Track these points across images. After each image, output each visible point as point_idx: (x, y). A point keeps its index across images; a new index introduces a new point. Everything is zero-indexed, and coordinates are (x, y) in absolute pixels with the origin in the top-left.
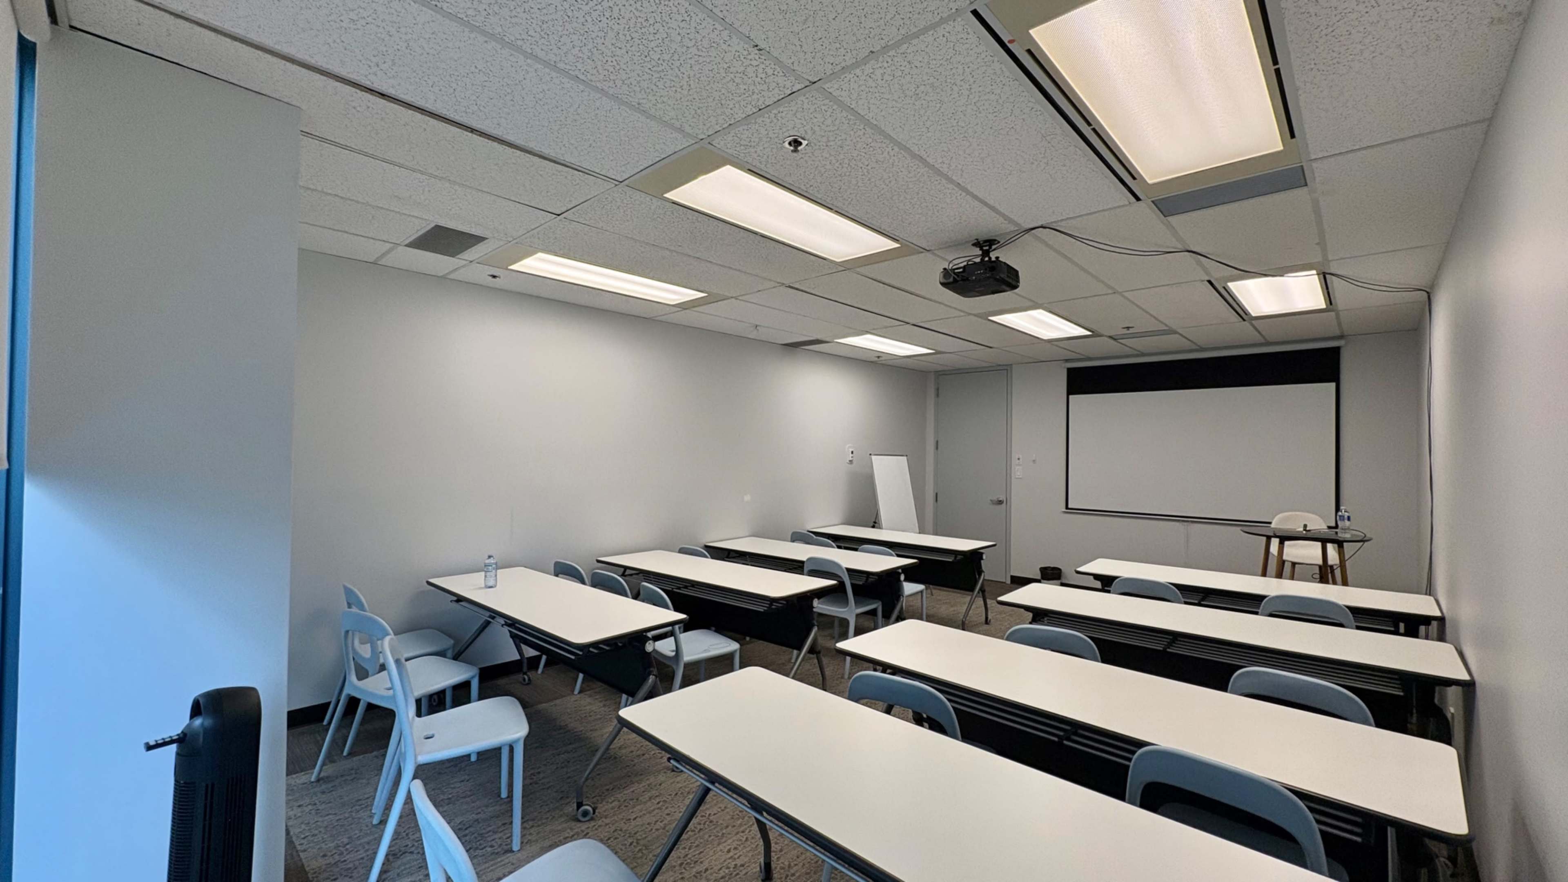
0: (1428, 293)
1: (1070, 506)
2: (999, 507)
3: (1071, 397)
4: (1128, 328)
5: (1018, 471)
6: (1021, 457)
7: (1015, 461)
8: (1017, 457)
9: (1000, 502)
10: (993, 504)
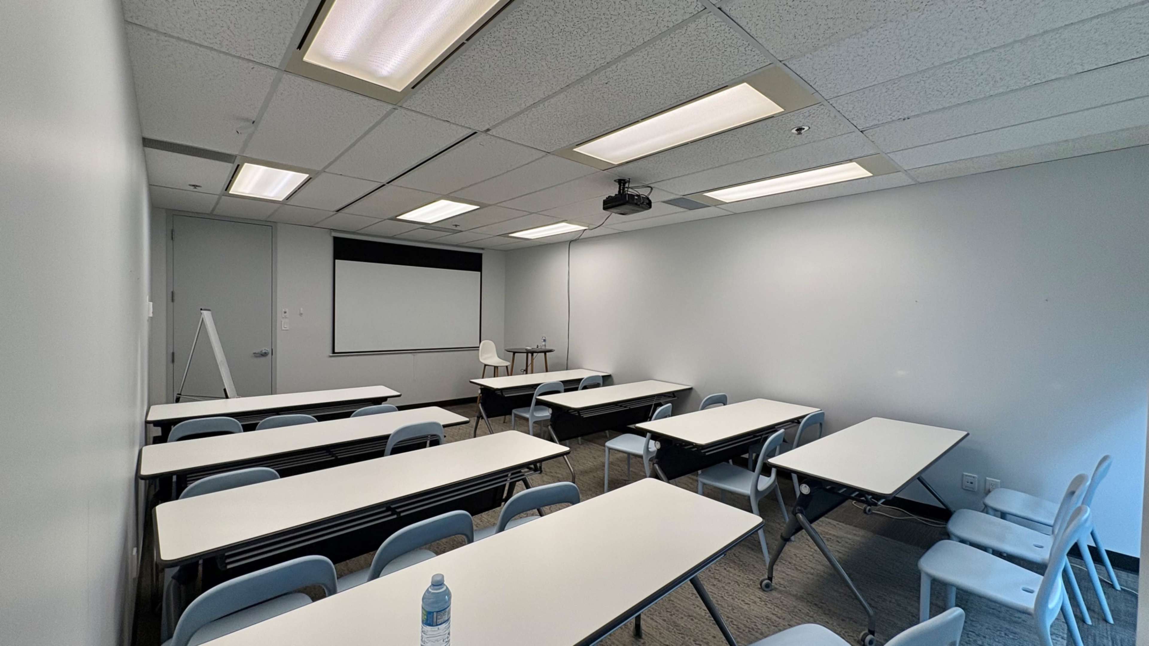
0: (570, 242)
1: (336, 351)
2: (263, 359)
3: (336, 261)
4: (456, 226)
5: (284, 324)
6: (287, 310)
7: (280, 315)
8: (284, 310)
9: (265, 355)
10: (256, 357)
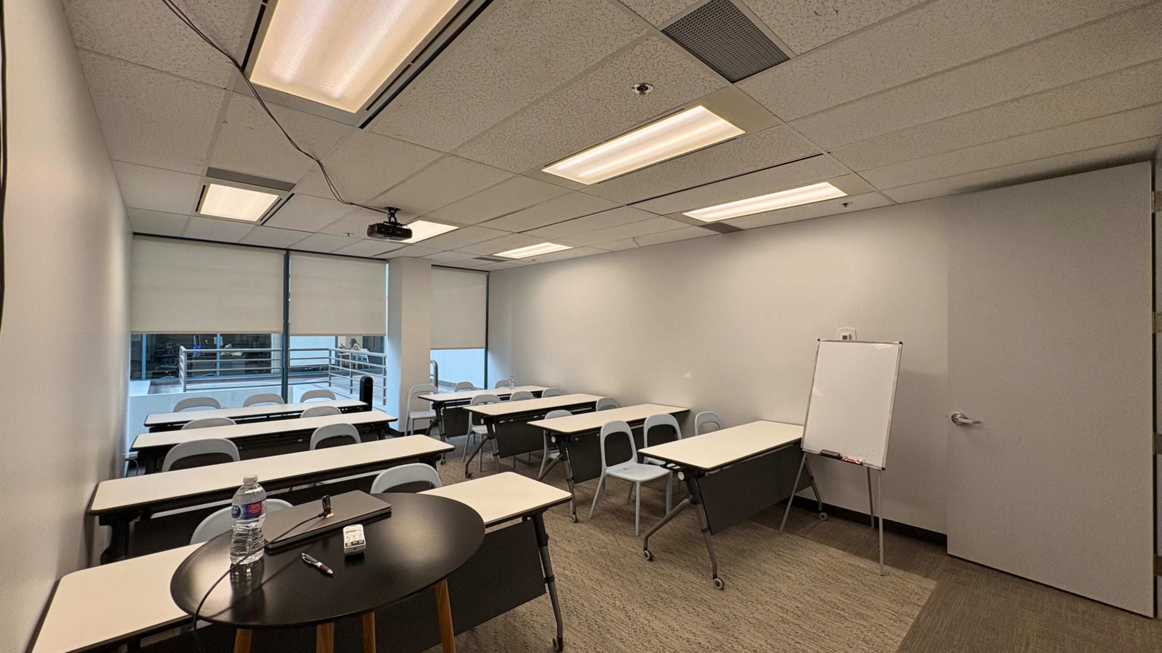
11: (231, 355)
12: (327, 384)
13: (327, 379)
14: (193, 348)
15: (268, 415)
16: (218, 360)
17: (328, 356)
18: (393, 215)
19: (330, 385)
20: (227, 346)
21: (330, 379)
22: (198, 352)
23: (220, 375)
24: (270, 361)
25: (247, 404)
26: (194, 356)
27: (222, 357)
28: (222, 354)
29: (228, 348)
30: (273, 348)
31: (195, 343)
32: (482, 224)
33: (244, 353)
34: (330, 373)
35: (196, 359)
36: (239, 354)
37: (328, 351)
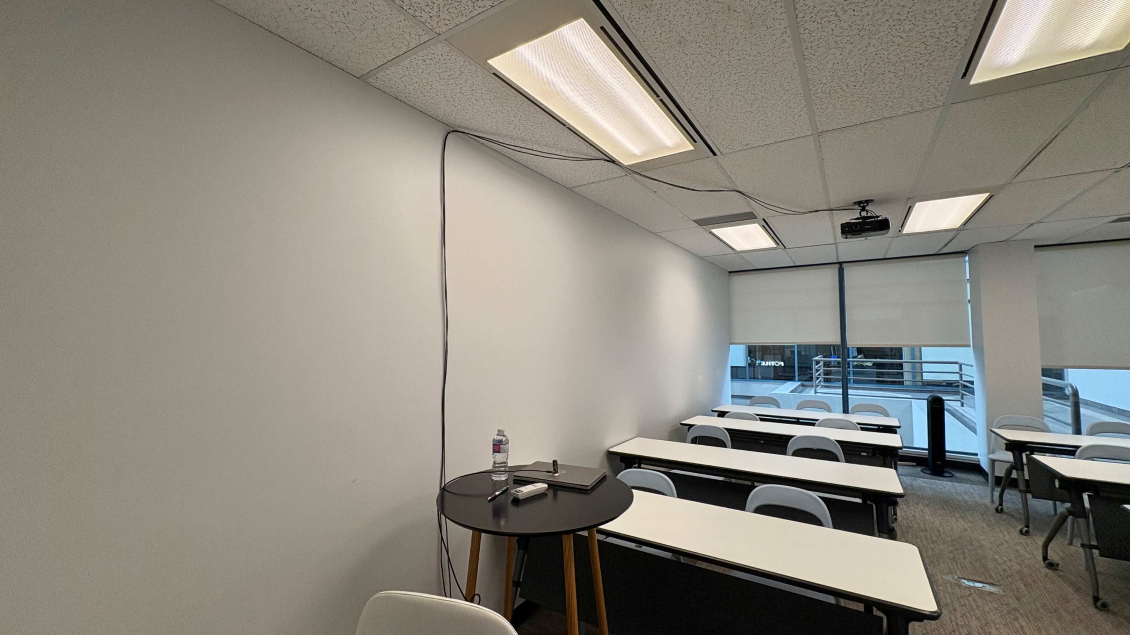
11: (863, 365)
12: (959, 403)
13: (958, 397)
14: (830, 358)
15: (798, 419)
16: (851, 369)
17: (958, 371)
18: (863, 209)
19: (962, 405)
20: (859, 357)
21: (962, 398)
22: (835, 361)
23: (854, 383)
24: (902, 374)
25: (799, 407)
26: (832, 364)
27: (854, 367)
28: (855, 363)
29: (860, 358)
30: (904, 360)
31: (832, 353)
32: (1020, 178)
33: (874, 364)
34: (961, 391)
35: (834, 367)
36: (870, 364)
37: (957, 366)
